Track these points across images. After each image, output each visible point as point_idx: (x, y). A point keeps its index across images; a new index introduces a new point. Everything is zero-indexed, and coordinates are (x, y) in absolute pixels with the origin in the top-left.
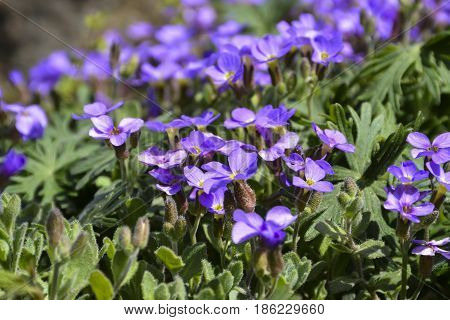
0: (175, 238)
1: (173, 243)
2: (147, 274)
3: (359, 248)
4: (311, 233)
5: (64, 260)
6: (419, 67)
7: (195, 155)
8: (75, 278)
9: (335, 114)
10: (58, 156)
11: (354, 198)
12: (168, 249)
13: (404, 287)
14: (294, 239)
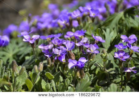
0: (51, 69)
1: (50, 71)
2: (43, 80)
3: (108, 71)
4: (93, 67)
5: (17, 76)
6: (123, 18)
7: (56, 45)
8: (21, 82)
9: (98, 32)
10: (13, 50)
11: (106, 55)
12: (49, 73)
13: (122, 83)
14: (88, 69)
